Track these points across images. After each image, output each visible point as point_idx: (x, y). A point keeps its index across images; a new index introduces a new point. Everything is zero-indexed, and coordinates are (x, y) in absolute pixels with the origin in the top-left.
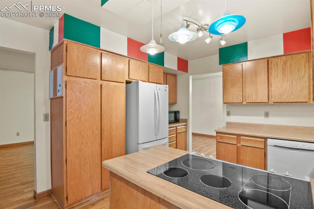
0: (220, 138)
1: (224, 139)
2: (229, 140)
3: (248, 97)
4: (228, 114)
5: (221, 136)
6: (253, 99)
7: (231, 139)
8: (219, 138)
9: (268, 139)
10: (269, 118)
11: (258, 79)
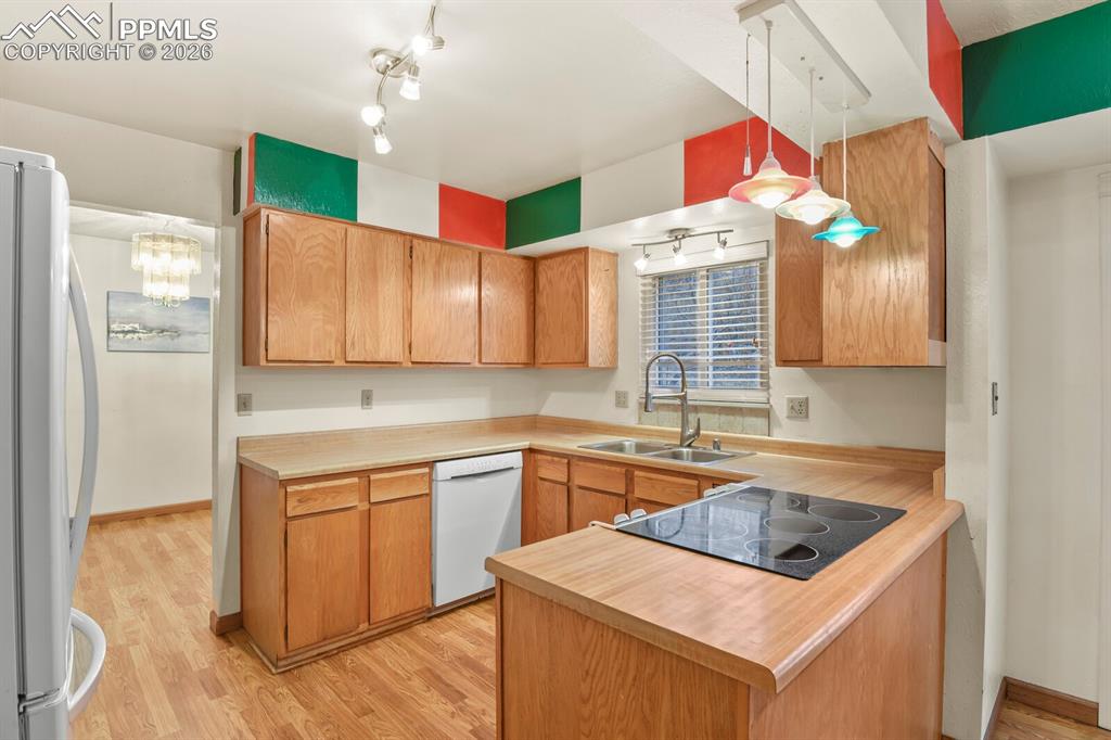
0: (299, 501)
1: (316, 500)
2: (333, 498)
3: (353, 344)
4: (244, 404)
5: (303, 491)
6: (365, 350)
7: (339, 493)
8: (296, 504)
9: (438, 464)
10: (374, 407)
11: (379, 289)
